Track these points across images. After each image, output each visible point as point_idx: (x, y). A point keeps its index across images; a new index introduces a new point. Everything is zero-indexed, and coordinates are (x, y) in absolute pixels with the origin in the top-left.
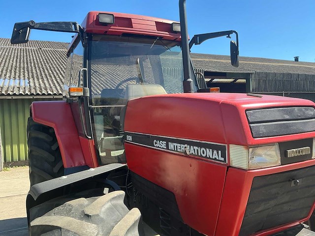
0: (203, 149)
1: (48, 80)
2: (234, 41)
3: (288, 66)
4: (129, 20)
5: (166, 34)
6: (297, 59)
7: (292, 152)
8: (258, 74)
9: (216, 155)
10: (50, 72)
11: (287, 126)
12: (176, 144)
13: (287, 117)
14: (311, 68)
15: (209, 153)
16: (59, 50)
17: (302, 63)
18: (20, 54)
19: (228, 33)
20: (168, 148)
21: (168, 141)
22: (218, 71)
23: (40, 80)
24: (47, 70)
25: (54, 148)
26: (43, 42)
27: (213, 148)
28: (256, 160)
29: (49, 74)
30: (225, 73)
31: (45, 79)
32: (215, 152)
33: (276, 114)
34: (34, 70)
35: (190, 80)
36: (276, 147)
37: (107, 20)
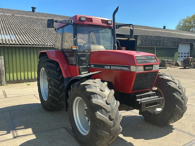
0: (123, 67)
1: (25, 36)
2: (132, 28)
3: (159, 32)
4: (91, 19)
5: (105, 25)
6: (164, 27)
7: (147, 68)
8: (142, 36)
9: (127, 69)
10: (25, 31)
11: (146, 61)
12: (114, 67)
13: (146, 59)
14: (172, 33)
15: (125, 68)
16: (25, 16)
17: (167, 30)
18: (3, 18)
19: (130, 25)
20: (110, 68)
21: (110, 66)
22: (120, 33)
23: (22, 36)
24: (23, 29)
25: (58, 70)
26: (14, 10)
27: (126, 67)
28: (137, 70)
29: (25, 32)
30: (124, 35)
31: (24, 35)
32: (127, 68)
33: (143, 58)
34: (15, 29)
35: (116, 45)
36: (143, 66)
37: (84, 19)
